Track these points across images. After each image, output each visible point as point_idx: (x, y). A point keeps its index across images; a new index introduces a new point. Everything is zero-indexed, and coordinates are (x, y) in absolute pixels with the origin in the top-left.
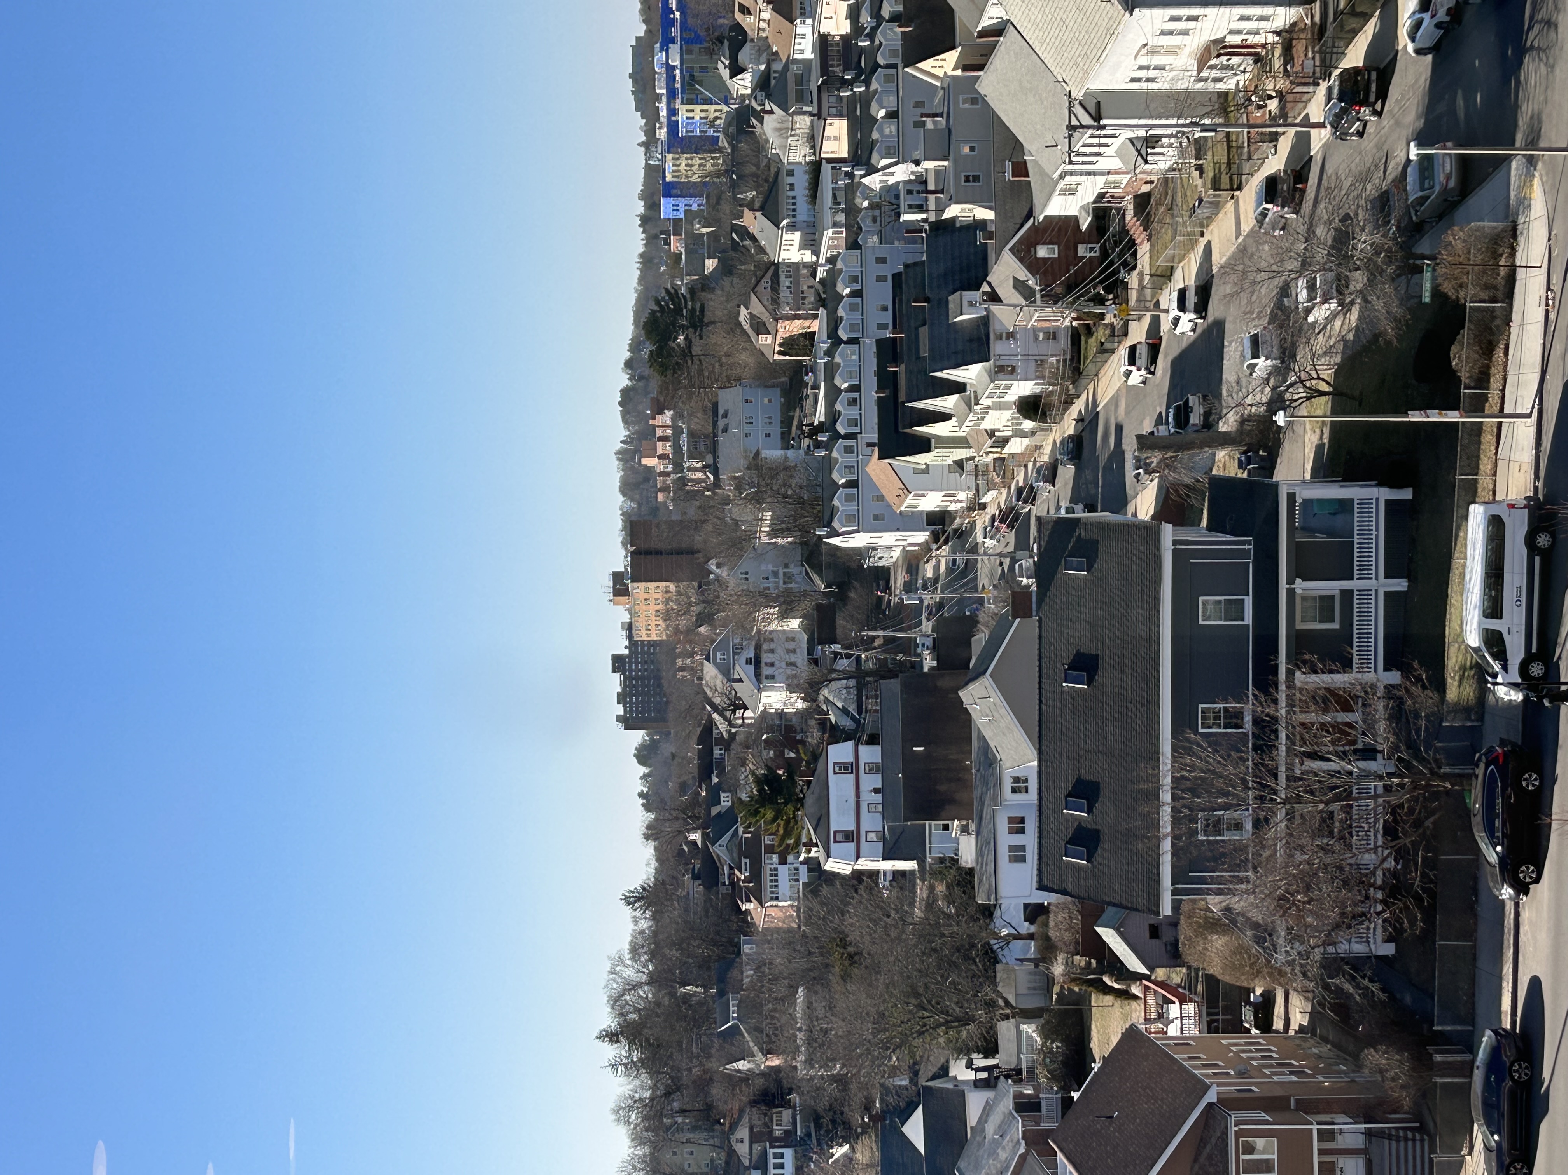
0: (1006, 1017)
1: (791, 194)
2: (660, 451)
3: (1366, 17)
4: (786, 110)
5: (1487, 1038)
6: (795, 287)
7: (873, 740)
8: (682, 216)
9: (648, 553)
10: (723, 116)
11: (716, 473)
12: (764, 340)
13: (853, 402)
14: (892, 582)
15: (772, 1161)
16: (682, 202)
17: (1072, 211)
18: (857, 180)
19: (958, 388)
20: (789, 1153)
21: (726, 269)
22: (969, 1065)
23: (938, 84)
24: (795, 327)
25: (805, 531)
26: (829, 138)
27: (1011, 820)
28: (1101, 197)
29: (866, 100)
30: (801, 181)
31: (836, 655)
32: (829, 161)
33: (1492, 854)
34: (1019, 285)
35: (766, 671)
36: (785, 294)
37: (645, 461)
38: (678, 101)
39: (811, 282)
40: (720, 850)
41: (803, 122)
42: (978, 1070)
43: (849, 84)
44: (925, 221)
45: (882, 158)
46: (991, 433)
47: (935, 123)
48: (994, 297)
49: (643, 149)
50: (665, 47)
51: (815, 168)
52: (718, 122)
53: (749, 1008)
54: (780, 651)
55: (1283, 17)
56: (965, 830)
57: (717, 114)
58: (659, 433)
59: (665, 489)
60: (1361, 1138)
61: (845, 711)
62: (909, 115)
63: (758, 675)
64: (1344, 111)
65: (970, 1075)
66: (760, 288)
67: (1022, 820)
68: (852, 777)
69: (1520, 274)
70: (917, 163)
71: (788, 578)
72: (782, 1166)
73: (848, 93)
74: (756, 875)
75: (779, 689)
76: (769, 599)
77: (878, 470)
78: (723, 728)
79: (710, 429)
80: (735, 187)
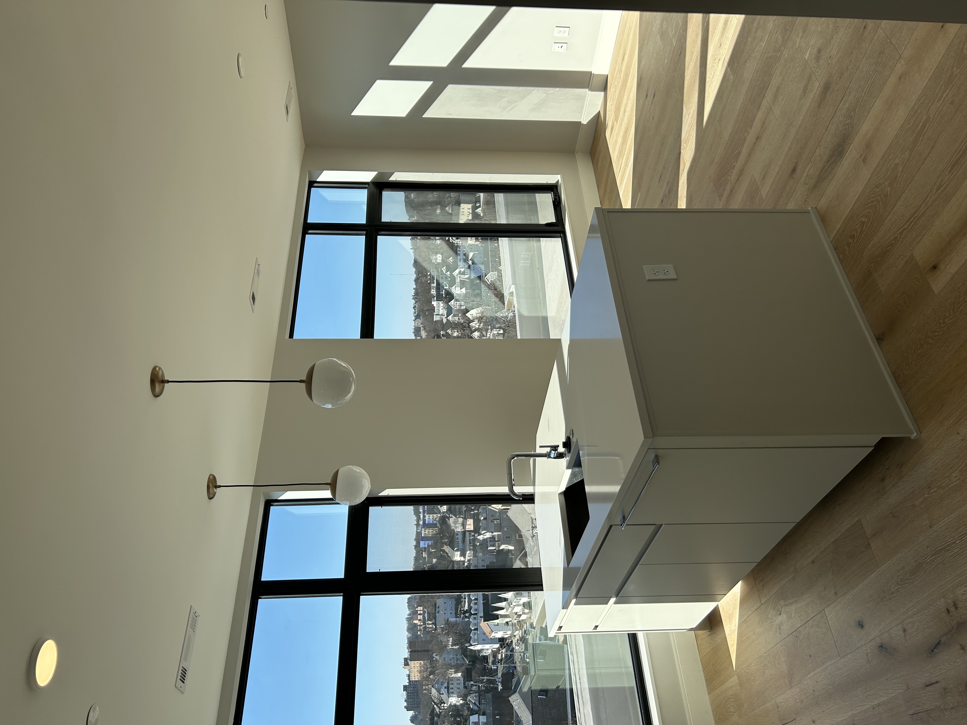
1: (457, 540)
2: (419, 618)
4: (456, 517)
6: (458, 568)
7: (484, 714)
8: (426, 546)
9: (415, 651)
10: (438, 517)
11: (436, 625)
13: (476, 604)
14: (489, 660)
16: (427, 542)
18: (476, 537)
19: (506, 600)
23: (497, 511)
25: (462, 644)
26: (468, 525)
29: (478, 515)
30: (460, 537)
31: (472, 685)
32: (468, 531)
35: (451, 691)
37: (415, 622)
38: (426, 513)
39: (463, 566)
41: (461, 520)
43: (473, 510)
44: (495, 549)
45: (483, 531)
46: (516, 613)
47: (497, 521)
49: (416, 526)
51: (464, 533)
52: (437, 519)
54: (455, 684)
57: (437, 517)
58: (419, 612)
59: (420, 630)
61: (475, 704)
62: (490, 519)
63: (448, 692)
70: (492, 533)
71: (457, 659)
73: (473, 513)
75: (455, 697)
76: (451, 667)
77: (484, 625)
78: (438, 710)
79: (434, 611)
80: (442, 538)
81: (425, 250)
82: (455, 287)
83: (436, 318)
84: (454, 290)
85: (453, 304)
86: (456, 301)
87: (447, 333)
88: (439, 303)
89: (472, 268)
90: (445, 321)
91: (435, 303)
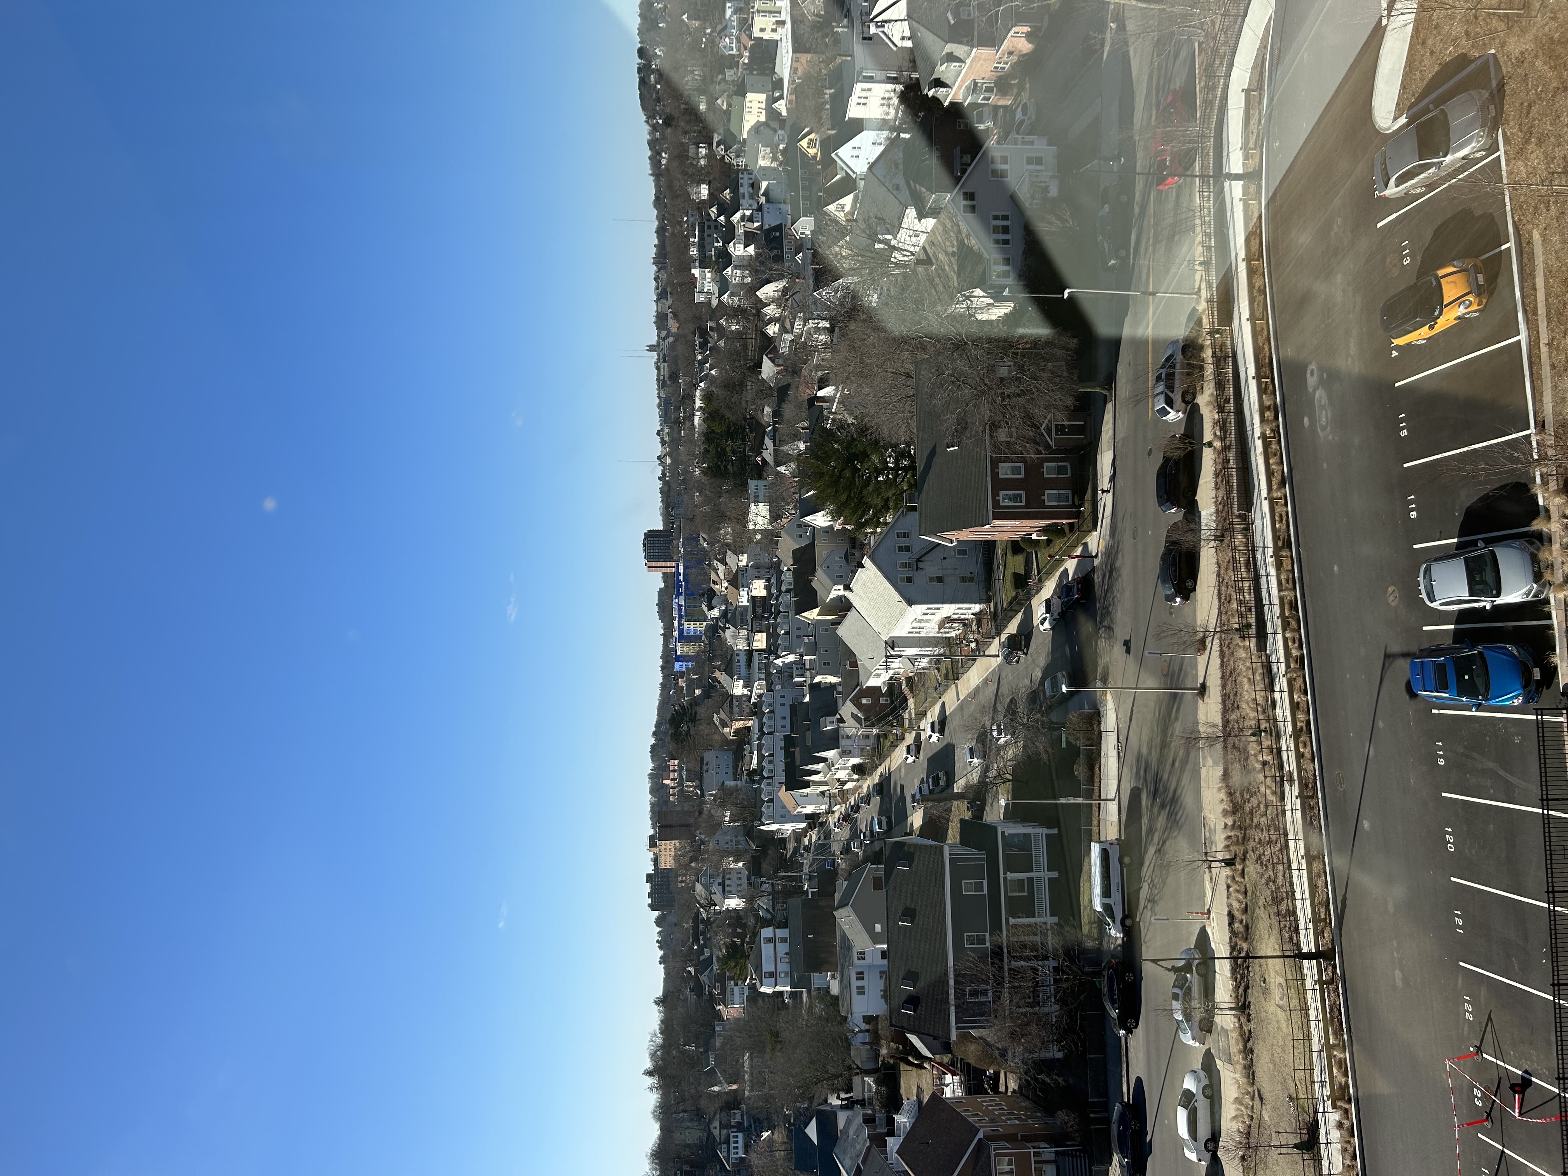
0: (857, 1074)
1: (738, 664)
2: (672, 777)
3: (1018, 612)
4: (736, 627)
5: (1117, 1107)
6: (740, 707)
7: (783, 925)
8: (684, 670)
9: (666, 826)
10: (705, 628)
11: (702, 791)
12: (726, 730)
13: (770, 762)
14: (787, 846)
15: (732, 1140)
16: (685, 664)
17: (879, 684)
18: (771, 660)
19: (825, 760)
20: (740, 1135)
21: (706, 695)
22: (838, 1098)
23: (810, 622)
24: (740, 724)
25: (747, 822)
26: (757, 640)
27: (858, 973)
28: (891, 678)
29: (774, 626)
30: (743, 658)
31: (762, 882)
32: (757, 650)
33: (1114, 1014)
34: (854, 716)
35: (727, 889)
36: (736, 709)
37: (664, 781)
38: (683, 620)
39: (747, 703)
40: (704, 978)
41: (743, 633)
42: (842, 1100)
43: (766, 618)
44: (806, 681)
45: (783, 651)
46: (838, 780)
47: (808, 639)
48: (841, 720)
49: (664, 637)
50: (678, 597)
51: (750, 653)
52: (702, 630)
53: (719, 1060)
54: (734, 879)
55: (977, 608)
56: (833, 977)
57: (702, 627)
58: (671, 768)
59: (674, 795)
60: (1053, 1155)
61: (767, 910)
62: (796, 634)
63: (723, 890)
64: (1010, 653)
65: (839, 1102)
66: (724, 706)
67: (862, 973)
68: (772, 945)
69: (1104, 734)
70: (800, 655)
71: (738, 843)
72: (737, 1142)
73: (766, 622)
74: (723, 992)
75: (734, 898)
76: (729, 853)
77: (783, 794)
78: (704, 915)
79: (698, 769)
80: (711, 659)
81: (679, 176)
82: (735, 244)
83: (699, 298)
84: (732, 250)
85: (730, 273)
86: (736, 269)
87: (719, 325)
88: (703, 272)
89: (765, 209)
90: (715, 303)
91: (696, 272)
